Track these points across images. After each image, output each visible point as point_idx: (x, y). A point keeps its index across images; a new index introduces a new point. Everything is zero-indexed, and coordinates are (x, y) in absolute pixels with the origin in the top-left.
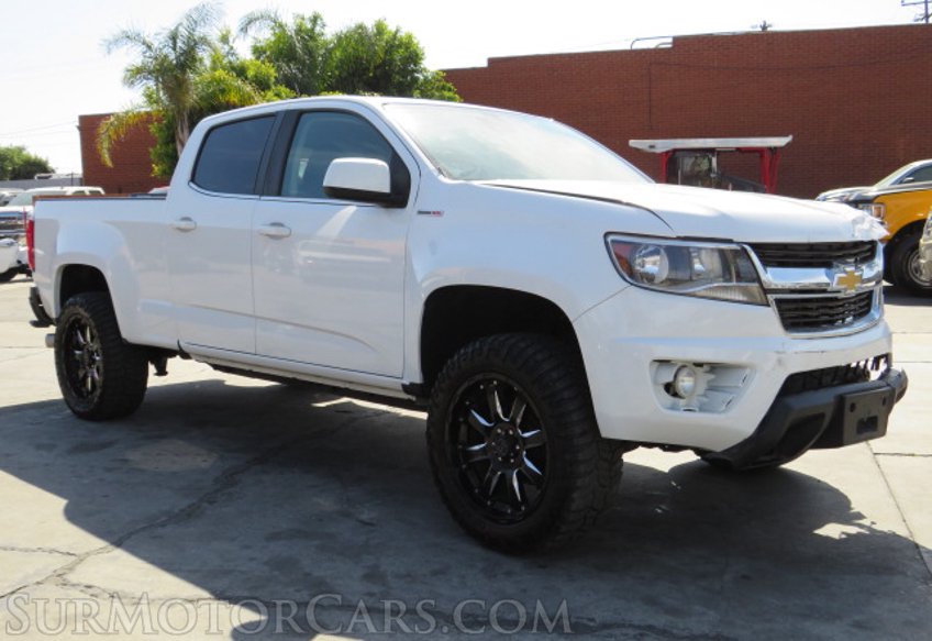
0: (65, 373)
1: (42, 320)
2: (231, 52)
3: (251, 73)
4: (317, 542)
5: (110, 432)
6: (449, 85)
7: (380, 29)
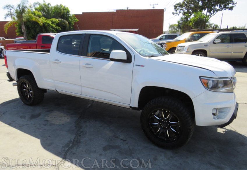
0: (21, 94)
1: (11, 79)
2: (32, 10)
3: (36, 14)
4: (117, 150)
5: (38, 110)
6: (75, 17)
7: (61, 6)
